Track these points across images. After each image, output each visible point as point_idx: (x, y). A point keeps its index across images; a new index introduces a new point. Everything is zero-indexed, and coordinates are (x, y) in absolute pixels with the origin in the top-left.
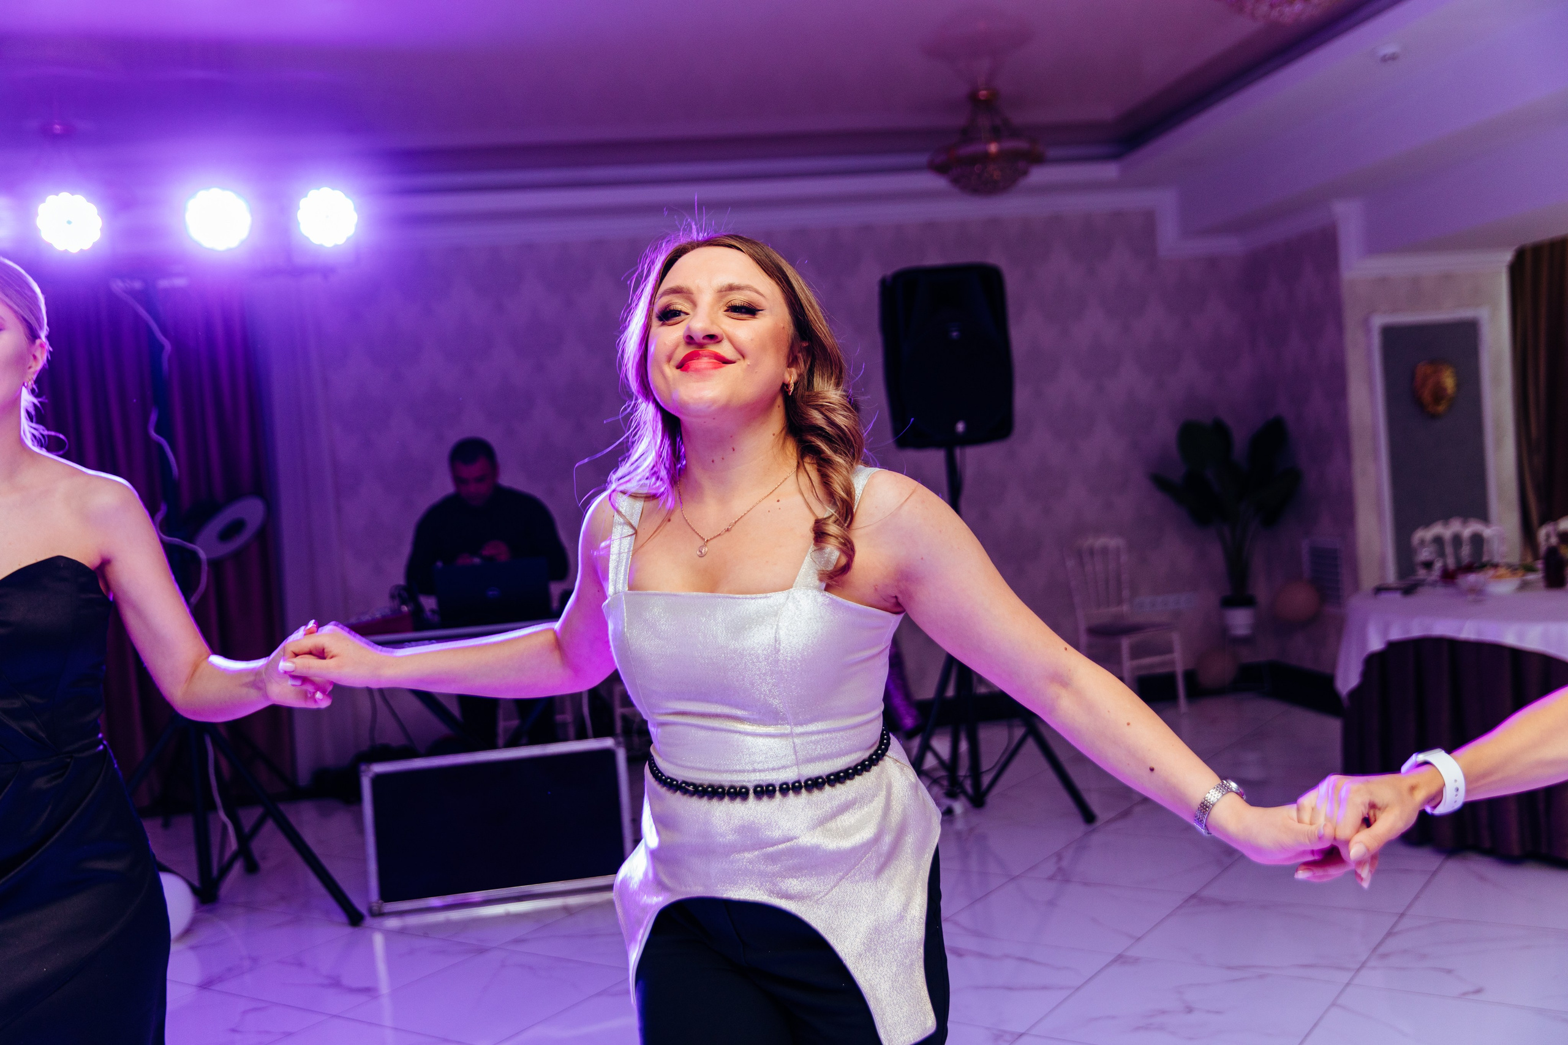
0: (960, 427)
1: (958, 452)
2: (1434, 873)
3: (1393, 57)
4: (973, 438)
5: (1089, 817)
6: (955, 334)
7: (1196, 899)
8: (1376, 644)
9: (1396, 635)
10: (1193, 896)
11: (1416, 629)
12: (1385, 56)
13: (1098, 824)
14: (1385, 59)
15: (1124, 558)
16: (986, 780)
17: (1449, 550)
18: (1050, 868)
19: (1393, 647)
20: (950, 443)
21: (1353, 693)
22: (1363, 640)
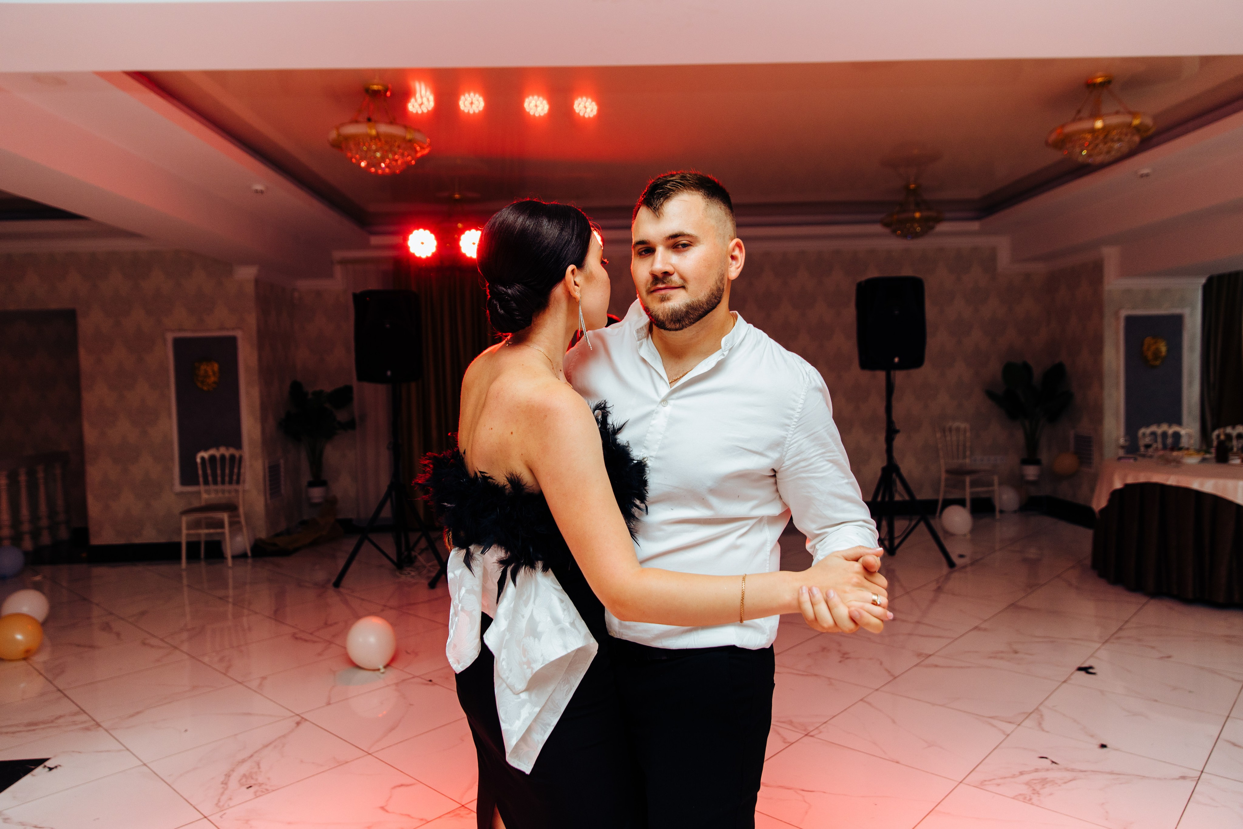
0: (896, 360)
1: (892, 372)
2: (1144, 605)
3: (1147, 175)
4: (901, 366)
5: (951, 564)
6: (896, 312)
7: (1014, 607)
8: (1118, 485)
9: (1130, 480)
10: (1013, 604)
11: (1142, 478)
12: (1143, 174)
13: (956, 568)
14: (1142, 176)
15: (968, 434)
16: (897, 542)
17: (1159, 440)
18: (934, 586)
19: (1128, 487)
20: (889, 368)
21: (1103, 511)
22: (1111, 483)
